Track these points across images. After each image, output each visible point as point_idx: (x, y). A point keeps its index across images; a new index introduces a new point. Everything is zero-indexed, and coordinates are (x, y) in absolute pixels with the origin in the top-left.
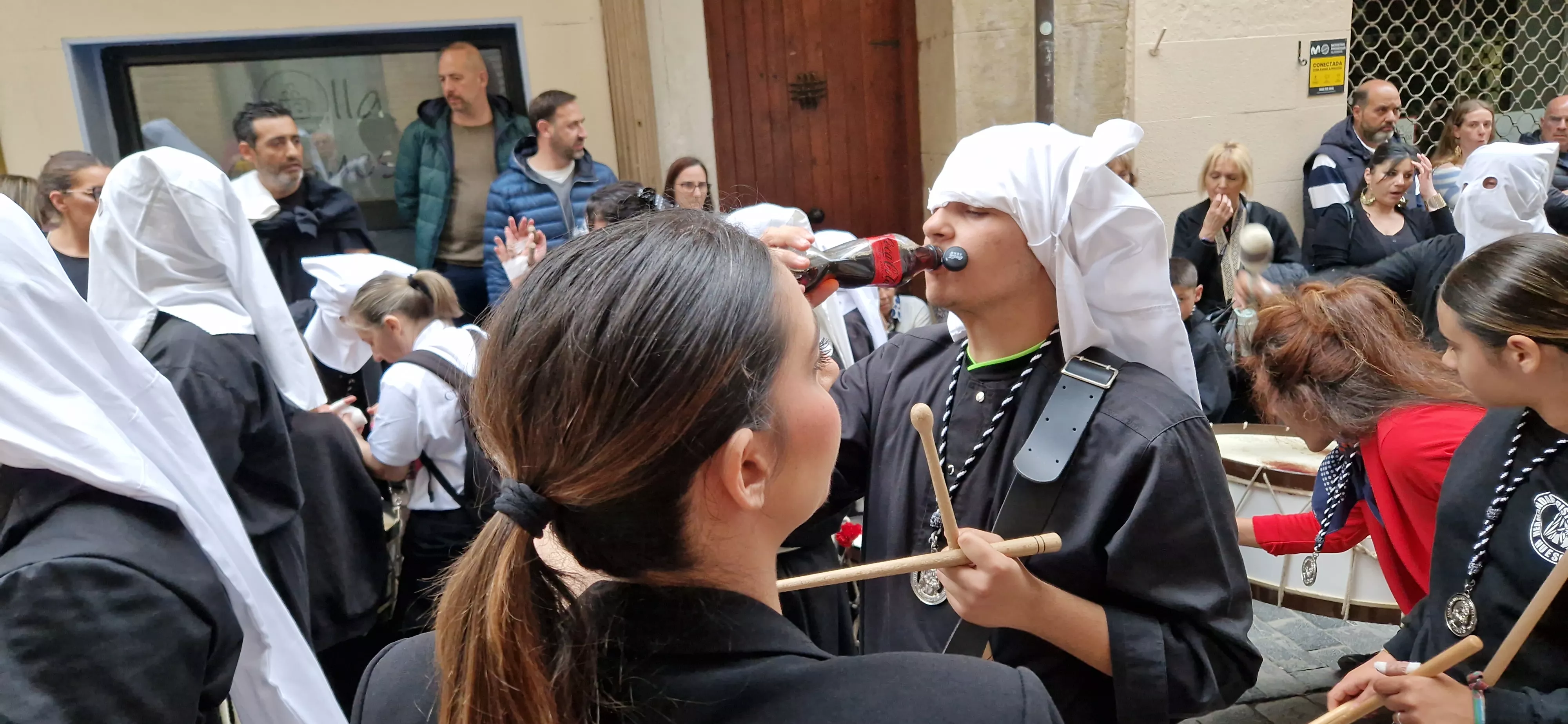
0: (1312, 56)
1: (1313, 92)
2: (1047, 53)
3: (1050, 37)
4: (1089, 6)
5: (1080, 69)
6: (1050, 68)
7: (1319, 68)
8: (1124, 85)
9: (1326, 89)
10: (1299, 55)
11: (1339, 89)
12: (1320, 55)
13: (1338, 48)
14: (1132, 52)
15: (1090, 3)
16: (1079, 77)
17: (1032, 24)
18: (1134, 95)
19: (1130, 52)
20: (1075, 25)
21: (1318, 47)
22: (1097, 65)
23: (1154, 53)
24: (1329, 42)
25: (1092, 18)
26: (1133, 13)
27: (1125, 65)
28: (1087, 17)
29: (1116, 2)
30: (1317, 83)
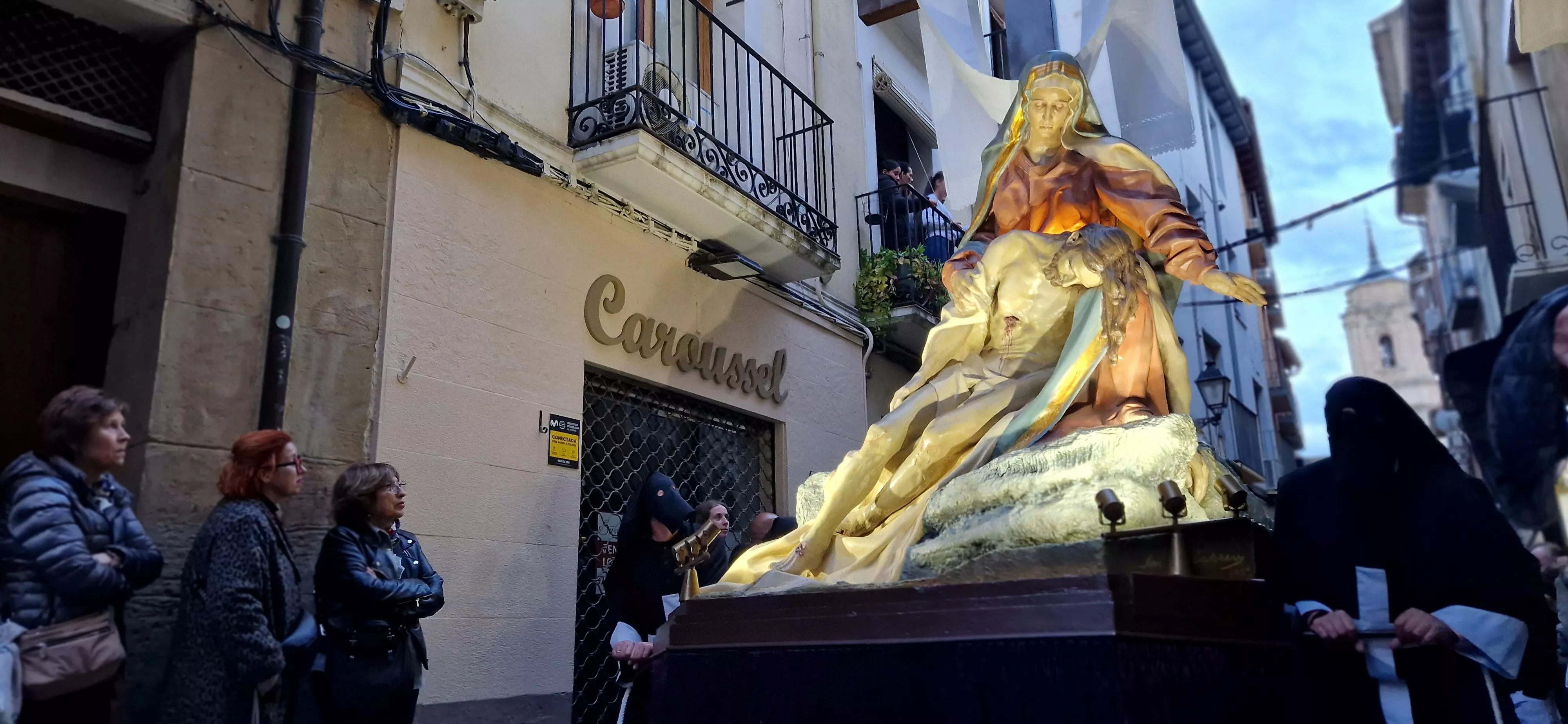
0: (551, 428)
1: (552, 461)
2: (282, 348)
3: (288, 332)
4: (334, 316)
5: (319, 378)
6: (285, 365)
7: (558, 440)
8: (368, 406)
9: (564, 461)
10: (541, 423)
11: (573, 465)
12: (557, 429)
13: (573, 427)
14: (379, 374)
15: (337, 315)
16: (317, 386)
17: (267, 317)
18: (378, 417)
19: (377, 374)
20: (318, 332)
21: (557, 421)
22: (340, 378)
23: (402, 379)
24: (567, 420)
25: (338, 330)
26: (383, 337)
27: (370, 386)
28: (333, 328)
29: (364, 321)
30: (555, 453)
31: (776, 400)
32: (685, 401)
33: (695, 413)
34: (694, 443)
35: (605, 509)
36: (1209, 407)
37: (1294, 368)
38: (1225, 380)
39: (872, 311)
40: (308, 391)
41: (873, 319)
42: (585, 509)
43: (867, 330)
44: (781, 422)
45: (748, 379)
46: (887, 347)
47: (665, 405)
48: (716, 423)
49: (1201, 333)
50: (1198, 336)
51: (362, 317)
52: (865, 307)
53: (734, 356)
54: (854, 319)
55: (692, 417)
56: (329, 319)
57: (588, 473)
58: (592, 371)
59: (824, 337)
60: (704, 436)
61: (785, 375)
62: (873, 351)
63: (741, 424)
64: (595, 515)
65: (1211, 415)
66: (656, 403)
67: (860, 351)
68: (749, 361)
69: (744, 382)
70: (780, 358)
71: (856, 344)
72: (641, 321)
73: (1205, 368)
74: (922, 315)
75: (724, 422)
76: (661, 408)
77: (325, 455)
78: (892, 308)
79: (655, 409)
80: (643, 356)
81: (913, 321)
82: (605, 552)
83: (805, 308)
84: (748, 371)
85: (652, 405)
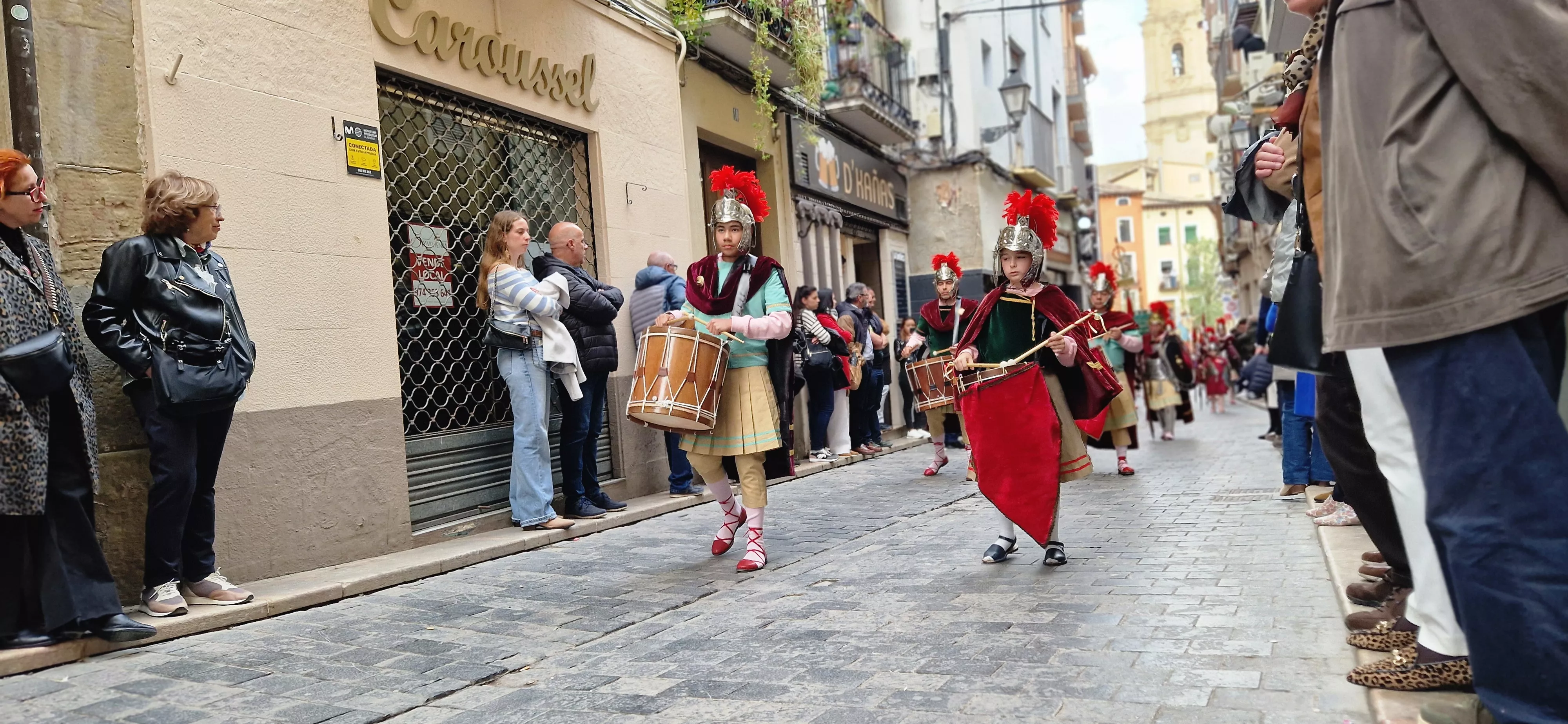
0: (347, 135)
1: (352, 171)
2: (24, 44)
3: (28, 24)
4: (79, 6)
5: (73, 77)
6: (30, 62)
7: (355, 149)
8: (136, 110)
9: (364, 171)
10: (334, 131)
12: (353, 136)
13: (370, 135)
14: (143, 73)
15: (82, 5)
16: (72, 86)
18: (149, 122)
19: (140, 73)
20: (63, 24)
21: (351, 128)
22: (98, 78)
23: (171, 81)
24: (363, 127)
25: (86, 22)
26: (141, 31)
27: (135, 87)
28: (79, 20)
29: (114, 12)
30: (354, 163)
31: (587, 109)
32: (491, 109)
33: (503, 122)
34: (504, 154)
35: (415, 222)
36: (1011, 115)
37: (1092, 76)
38: (1027, 87)
39: (683, 13)
40: (64, 91)
41: (685, 23)
42: (393, 221)
43: (679, 34)
44: (594, 132)
45: (556, 86)
46: (701, 54)
47: (469, 113)
48: (525, 133)
49: (1007, 40)
50: (1005, 43)
51: (112, 8)
52: (676, 9)
53: (540, 60)
54: (666, 22)
55: (500, 126)
56: (73, 10)
57: (393, 184)
58: (385, 74)
59: (635, 41)
60: (514, 147)
61: (595, 81)
62: (686, 57)
63: (553, 133)
64: (405, 227)
65: (1012, 122)
66: (459, 110)
67: (673, 57)
68: (556, 66)
69: (552, 89)
70: (589, 64)
71: (669, 50)
72: (434, 19)
73: (1009, 74)
74: (735, 18)
75: (534, 132)
76: (465, 116)
77: (97, 164)
78: (704, 9)
79: (458, 118)
80: (439, 58)
81: (727, 24)
82: (420, 264)
83: (613, 9)
84: (555, 77)
85: (455, 113)
